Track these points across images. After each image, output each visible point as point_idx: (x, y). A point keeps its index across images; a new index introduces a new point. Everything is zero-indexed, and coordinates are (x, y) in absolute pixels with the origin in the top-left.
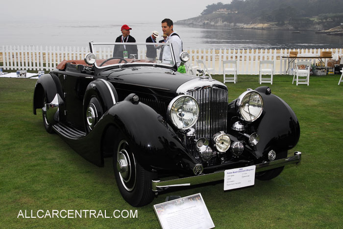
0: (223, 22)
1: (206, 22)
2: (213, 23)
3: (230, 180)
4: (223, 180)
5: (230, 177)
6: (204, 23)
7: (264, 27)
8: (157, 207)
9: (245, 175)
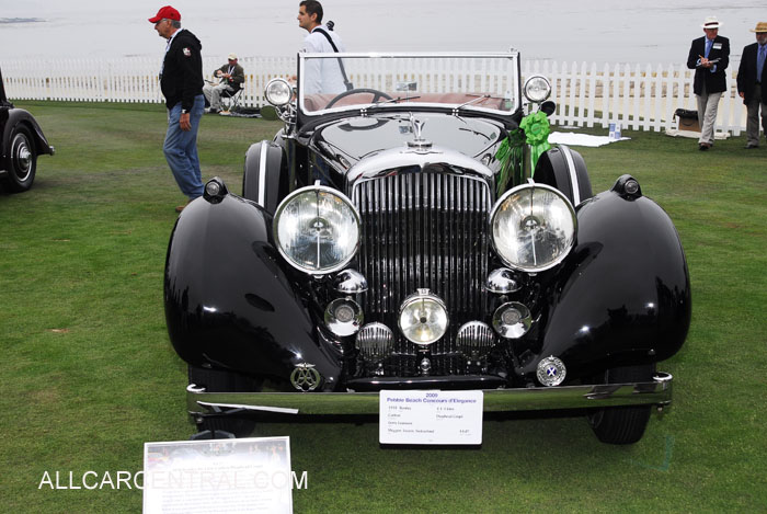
3: (397, 419)
4: (378, 416)
5: (397, 412)
8: (152, 450)
9: (448, 413)
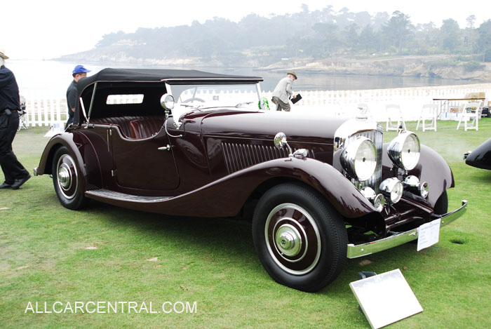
0: (127, 57)
1: (104, 57)
2: (113, 59)
6: (101, 60)
7: (185, 63)
